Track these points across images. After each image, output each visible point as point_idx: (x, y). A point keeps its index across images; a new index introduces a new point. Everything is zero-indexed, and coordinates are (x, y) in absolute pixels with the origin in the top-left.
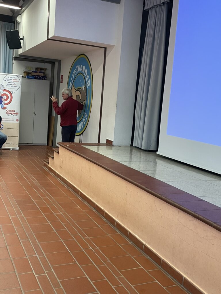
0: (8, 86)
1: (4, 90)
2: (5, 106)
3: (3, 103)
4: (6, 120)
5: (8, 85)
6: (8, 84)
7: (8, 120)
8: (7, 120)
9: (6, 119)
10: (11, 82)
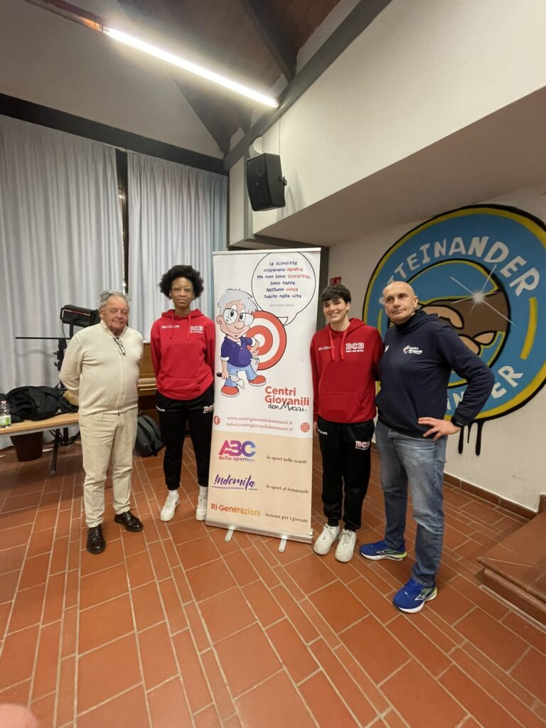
0: (269, 297)
1: (258, 314)
2: (260, 373)
3: (253, 362)
4: (266, 427)
5: (271, 293)
6: (268, 290)
7: (270, 427)
8: (269, 424)
9: (265, 420)
10: (281, 280)
